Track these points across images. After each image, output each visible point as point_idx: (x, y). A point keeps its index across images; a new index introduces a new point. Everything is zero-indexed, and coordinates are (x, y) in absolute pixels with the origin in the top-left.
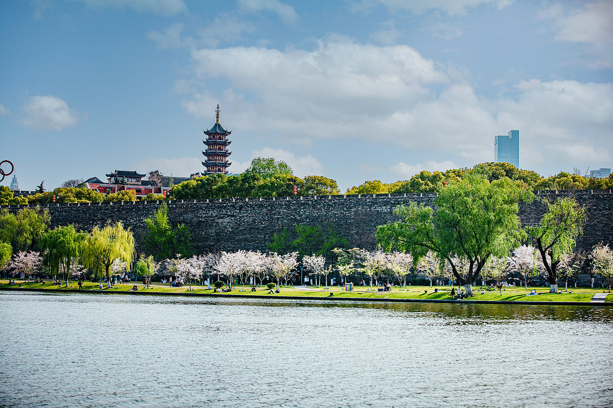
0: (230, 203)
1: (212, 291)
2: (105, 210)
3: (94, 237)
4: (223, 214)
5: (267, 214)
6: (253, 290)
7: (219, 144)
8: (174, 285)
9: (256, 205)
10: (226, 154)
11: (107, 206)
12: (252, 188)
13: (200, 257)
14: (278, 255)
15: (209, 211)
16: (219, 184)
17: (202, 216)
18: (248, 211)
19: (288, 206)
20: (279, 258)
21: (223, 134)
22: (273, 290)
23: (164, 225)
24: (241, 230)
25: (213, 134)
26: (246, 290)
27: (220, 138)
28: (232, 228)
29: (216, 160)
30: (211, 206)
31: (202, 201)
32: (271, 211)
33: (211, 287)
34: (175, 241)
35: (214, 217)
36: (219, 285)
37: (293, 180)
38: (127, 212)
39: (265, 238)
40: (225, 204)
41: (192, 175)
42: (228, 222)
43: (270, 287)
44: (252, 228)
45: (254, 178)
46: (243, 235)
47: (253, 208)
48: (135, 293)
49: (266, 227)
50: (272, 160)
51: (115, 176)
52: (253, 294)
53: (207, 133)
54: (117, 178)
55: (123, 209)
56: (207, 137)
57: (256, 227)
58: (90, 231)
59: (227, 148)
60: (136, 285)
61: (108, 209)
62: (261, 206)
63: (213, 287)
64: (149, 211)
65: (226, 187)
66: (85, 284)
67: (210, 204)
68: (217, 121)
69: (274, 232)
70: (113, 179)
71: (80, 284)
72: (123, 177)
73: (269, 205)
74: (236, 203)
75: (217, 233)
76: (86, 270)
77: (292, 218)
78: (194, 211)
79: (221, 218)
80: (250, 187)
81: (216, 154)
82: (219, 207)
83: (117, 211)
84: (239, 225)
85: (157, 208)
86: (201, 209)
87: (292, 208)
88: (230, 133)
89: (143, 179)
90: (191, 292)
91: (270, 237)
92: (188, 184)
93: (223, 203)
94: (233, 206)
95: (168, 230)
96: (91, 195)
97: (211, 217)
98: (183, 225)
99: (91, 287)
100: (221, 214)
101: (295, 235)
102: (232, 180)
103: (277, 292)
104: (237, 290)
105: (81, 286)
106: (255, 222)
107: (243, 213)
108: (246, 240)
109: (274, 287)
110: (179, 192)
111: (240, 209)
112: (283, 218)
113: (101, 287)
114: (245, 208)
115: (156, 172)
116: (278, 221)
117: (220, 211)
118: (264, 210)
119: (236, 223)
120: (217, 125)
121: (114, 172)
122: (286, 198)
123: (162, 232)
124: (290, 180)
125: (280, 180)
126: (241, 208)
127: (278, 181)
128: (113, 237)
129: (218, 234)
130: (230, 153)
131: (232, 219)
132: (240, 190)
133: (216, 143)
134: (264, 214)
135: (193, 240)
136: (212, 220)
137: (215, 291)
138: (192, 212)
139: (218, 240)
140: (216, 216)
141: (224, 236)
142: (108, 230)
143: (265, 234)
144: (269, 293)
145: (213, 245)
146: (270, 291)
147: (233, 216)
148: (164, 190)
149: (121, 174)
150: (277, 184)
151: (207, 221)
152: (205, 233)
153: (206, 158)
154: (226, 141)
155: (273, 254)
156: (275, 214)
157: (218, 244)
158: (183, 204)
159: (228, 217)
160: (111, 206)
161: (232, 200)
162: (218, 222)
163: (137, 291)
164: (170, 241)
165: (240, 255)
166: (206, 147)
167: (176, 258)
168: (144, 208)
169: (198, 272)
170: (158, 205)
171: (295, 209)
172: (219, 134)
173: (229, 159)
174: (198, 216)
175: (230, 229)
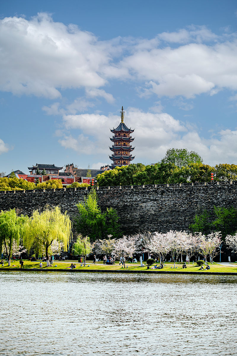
0: (152, 189)
1: (145, 269)
2: (39, 196)
3: (34, 220)
4: (147, 199)
5: (187, 198)
6: (184, 267)
7: (124, 141)
8: (107, 263)
9: (176, 190)
10: (130, 149)
11: (41, 193)
12: (168, 175)
13: (129, 237)
14: (202, 235)
15: (133, 196)
16: (139, 173)
17: (127, 201)
18: (169, 195)
19: (206, 191)
20: (203, 238)
21: (127, 132)
22: (203, 267)
23: (94, 209)
24: (163, 213)
25: (119, 132)
26: (177, 267)
27: (125, 136)
28: (155, 211)
29: (122, 155)
30: (136, 192)
31: (127, 187)
32: (190, 195)
33: (144, 265)
34: (104, 223)
35: (139, 201)
36: (150, 263)
37: (206, 168)
38: (58, 199)
39: (185, 219)
40: (148, 189)
41: (102, 168)
42: (151, 206)
43: (200, 264)
44: (173, 211)
45: (170, 167)
46: (165, 217)
47: (174, 193)
48: (73, 270)
49: (185, 210)
50: (184, 151)
51: (37, 169)
52: (184, 270)
53: (113, 131)
54: (38, 171)
55: (55, 196)
56: (114, 134)
57: (177, 210)
58: (30, 215)
59: (131, 144)
60: (74, 263)
61: (41, 196)
62: (181, 191)
63: (145, 264)
64: (78, 197)
65: (145, 175)
66: (26, 262)
67: (135, 190)
68: (122, 121)
69: (194, 214)
70: (34, 171)
71: (22, 263)
72: (43, 169)
73: (188, 190)
74: (158, 189)
75: (141, 215)
76: (25, 250)
77: (209, 201)
78: (120, 196)
79: (144, 202)
80: (167, 175)
81: (122, 150)
82: (143, 193)
83: (50, 197)
84: (161, 208)
85: (86, 194)
86: (126, 194)
87: (210, 192)
88: (133, 131)
89: (60, 171)
90: (125, 269)
91: (189, 218)
92: (110, 173)
93: (146, 189)
94: (156, 192)
95: (98, 214)
96: (23, 184)
97: (135, 201)
98: (111, 209)
99: (31, 266)
100: (145, 199)
101: (213, 216)
102: (150, 169)
103: (208, 268)
104: (168, 267)
105: (22, 264)
106: (176, 206)
107: (165, 198)
108: (167, 221)
109: (203, 263)
110: (103, 180)
111: (162, 194)
112: (201, 201)
113: (40, 266)
114: (166, 193)
115: (72, 165)
116: (197, 204)
117: (143, 196)
118: (184, 194)
119: (158, 206)
120: (122, 125)
121: (35, 166)
122: (204, 184)
123: (92, 216)
124: (201, 168)
125: (194, 168)
126: (163, 192)
127: (192, 169)
128: (52, 220)
129: (142, 217)
130: (133, 149)
131: (154, 203)
132: (157, 178)
133: (121, 140)
134: (184, 198)
135: (119, 222)
136: (136, 204)
137: (148, 268)
138: (118, 197)
139: (142, 222)
140: (140, 200)
141: (147, 218)
142: (47, 213)
143: (185, 216)
144: (200, 270)
145: (138, 227)
146: (200, 267)
147: (156, 200)
148: (83, 180)
149: (41, 167)
150: (191, 172)
151: (132, 206)
152: (131, 216)
153: (113, 153)
154: (130, 138)
155: (198, 234)
156: (193, 198)
157: (142, 226)
158: (110, 190)
159: (151, 201)
160: (44, 193)
161: (155, 186)
162: (141, 206)
163: (75, 269)
164: (100, 223)
165: (170, 235)
166: (113, 143)
167: (107, 239)
168: (74, 195)
169: (131, 251)
170: (86, 191)
171: (213, 194)
172: (123, 132)
173: (132, 153)
174: (123, 201)
175: (153, 212)
